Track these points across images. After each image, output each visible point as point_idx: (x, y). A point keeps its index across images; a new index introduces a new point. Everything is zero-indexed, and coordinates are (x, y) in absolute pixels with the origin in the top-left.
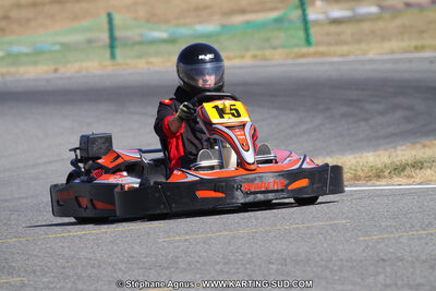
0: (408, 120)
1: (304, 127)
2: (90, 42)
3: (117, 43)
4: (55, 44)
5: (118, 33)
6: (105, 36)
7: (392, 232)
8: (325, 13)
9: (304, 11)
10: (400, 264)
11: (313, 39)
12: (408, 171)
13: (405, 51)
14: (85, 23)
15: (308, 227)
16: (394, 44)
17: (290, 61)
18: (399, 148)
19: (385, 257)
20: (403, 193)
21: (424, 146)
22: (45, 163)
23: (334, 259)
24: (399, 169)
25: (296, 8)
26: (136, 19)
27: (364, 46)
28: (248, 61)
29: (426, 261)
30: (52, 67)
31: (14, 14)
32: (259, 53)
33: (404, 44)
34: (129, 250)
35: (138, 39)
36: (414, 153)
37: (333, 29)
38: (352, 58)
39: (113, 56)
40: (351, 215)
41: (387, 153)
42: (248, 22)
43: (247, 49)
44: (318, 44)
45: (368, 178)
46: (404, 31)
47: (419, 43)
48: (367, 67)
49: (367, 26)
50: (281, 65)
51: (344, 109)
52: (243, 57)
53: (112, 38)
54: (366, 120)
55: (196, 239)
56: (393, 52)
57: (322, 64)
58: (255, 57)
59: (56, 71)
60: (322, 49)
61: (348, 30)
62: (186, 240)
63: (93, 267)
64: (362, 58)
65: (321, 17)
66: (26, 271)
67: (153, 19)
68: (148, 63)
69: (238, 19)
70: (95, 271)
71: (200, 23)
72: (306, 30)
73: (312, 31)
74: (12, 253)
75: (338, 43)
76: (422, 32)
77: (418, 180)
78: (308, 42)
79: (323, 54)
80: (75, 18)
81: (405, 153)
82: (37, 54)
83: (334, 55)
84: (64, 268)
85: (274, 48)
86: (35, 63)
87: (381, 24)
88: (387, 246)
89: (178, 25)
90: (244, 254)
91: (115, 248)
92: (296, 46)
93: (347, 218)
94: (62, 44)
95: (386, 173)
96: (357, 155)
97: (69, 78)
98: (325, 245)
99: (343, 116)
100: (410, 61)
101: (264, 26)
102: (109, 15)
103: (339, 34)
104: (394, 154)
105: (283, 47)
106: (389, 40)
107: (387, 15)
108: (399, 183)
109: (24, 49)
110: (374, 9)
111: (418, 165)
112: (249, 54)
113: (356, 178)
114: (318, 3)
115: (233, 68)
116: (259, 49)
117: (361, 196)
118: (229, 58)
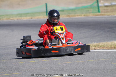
1: (97, 34)
6: (45, 9)
8: (104, 4)
9: (98, 3)
14: (39, 6)
15: (98, 61)
17: (94, 17)
23: (105, 69)
25: (96, 3)
26: (53, 5)
27: (114, 13)
28: (83, 16)
30: (31, 17)
31: (21, 3)
32: (86, 14)
34: (51, 66)
37: (106, 8)
38: (110, 16)
39: (47, 15)
42: (83, 6)
43: (83, 13)
44: (101, 12)
45: (115, 48)
48: (115, 18)
49: (115, 8)
50: (91, 18)
51: (108, 30)
52: (81, 15)
53: (47, 10)
54: (114, 32)
55: (68, 63)
57: (103, 17)
58: (84, 15)
59: (32, 18)
60: (103, 13)
61: (109, 8)
62: (66, 63)
63: (41, 70)
64: (113, 16)
65: (102, 5)
66: (23, 71)
69: (80, 5)
70: (41, 71)
72: (98, 8)
73: (100, 9)
74: (20, 66)
75: (107, 12)
78: (99, 12)
79: (103, 15)
82: (27, 14)
83: (106, 15)
84: (33, 70)
85: (90, 13)
86: (26, 16)
90: (81, 67)
91: (47, 65)
92: (96, 12)
93: (109, 58)
96: (112, 42)
97: (35, 20)
98: (103, 65)
99: (108, 31)
101: (87, 8)
102: (46, 4)
103: (107, 10)
105: (92, 13)
112: (83, 15)
113: (111, 48)
114: (102, 1)
115: (79, 18)
116: (86, 13)
117: (113, 53)
118: (78, 16)
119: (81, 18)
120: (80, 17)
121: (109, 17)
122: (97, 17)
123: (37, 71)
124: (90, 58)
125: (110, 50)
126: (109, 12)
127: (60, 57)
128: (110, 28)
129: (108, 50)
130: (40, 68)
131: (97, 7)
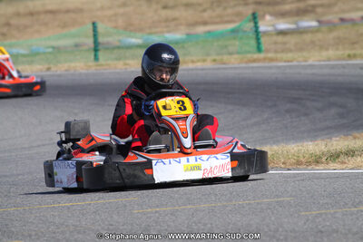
0: (341, 116)
1: (254, 120)
2: (77, 46)
3: (100, 47)
4: (48, 47)
5: (101, 39)
6: (90, 41)
7: (329, 208)
8: (273, 26)
9: (256, 23)
10: (335, 235)
11: (263, 47)
12: (342, 158)
13: (339, 59)
14: (74, 30)
15: (258, 203)
16: (331, 53)
17: (244, 65)
18: (334, 139)
19: (323, 229)
20: (338, 177)
21: (355, 138)
22: (39, 146)
23: (280, 229)
24: (335, 156)
25: (250, 21)
26: (116, 27)
27: (305, 54)
28: (208, 65)
29: (357, 233)
30: (46, 66)
31: (14, 21)
32: (217, 58)
33: (340, 53)
34: (109, 219)
35: (118, 44)
36: (346, 143)
37: (280, 39)
38: (295, 63)
39: (96, 58)
40: (294, 193)
41: (324, 143)
42: (209, 32)
43: (208, 55)
44: (267, 51)
45: (308, 163)
46: (339, 42)
47: (352, 52)
48: (309, 71)
49: (308, 37)
50: (235, 68)
51: (288, 106)
52: (204, 61)
53: (96, 43)
54: (306, 115)
55: (164, 211)
56: (329, 60)
57: (270, 68)
58: (214, 60)
59: (49, 69)
60: (270, 55)
61: (292, 40)
62: (156, 212)
63: (79, 233)
64: (303, 63)
65: (270, 28)
66: (23, 235)
67: (130, 28)
68: (126, 64)
69: (201, 29)
70: (80, 236)
71: (169, 32)
72: (258, 39)
73: (262, 40)
74: (12, 220)
75: (283, 51)
76: (354, 43)
77: (350, 166)
78: (259, 50)
79: (271, 60)
80: (65, 26)
81: (339, 143)
82: (33, 55)
83: (281, 60)
84: (54, 233)
85: (231, 54)
86: (31, 63)
87: (319, 36)
88: (324, 220)
89: (150, 34)
90: (205, 225)
91: (98, 217)
92: (249, 52)
93: (291, 196)
94: (53, 48)
95: (324, 160)
96: (299, 144)
97: (60, 76)
98: (273, 218)
99: (288, 111)
100: (343, 67)
101: (222, 36)
102: (94, 23)
103: (285, 43)
104: (329, 144)
105: (238, 53)
106: (327, 49)
107: (324, 28)
108: (334, 168)
109: (22, 51)
110: (314, 24)
111: (350, 153)
112: (209, 59)
113: (299, 163)
114: (268, 17)
115: (197, 69)
116: (218, 54)
117: (303, 178)
118: (193, 62)
119: (203, 69)
120: (199, 65)
121: (290, 67)
122: (253, 68)
123: (67, 235)
124: (231, 194)
125: (294, 169)
126: (290, 51)
127: (139, 192)
128: (293, 100)
129: (289, 170)
130: (76, 226)
131: (254, 36)
